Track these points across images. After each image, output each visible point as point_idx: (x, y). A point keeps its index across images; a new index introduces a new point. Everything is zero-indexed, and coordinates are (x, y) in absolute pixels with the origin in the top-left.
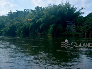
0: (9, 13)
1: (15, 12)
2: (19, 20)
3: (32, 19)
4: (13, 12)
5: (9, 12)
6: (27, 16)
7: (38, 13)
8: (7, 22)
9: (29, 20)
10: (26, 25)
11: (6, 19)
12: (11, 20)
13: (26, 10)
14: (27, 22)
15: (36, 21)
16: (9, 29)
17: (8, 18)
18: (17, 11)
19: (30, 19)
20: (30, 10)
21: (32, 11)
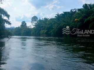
0: (56, 16)
1: (62, 14)
2: (66, 21)
3: (80, 18)
4: (60, 14)
5: (56, 14)
6: (74, 16)
7: (86, 11)
8: (55, 24)
9: (76, 20)
10: (74, 25)
11: (54, 21)
12: (58, 21)
13: (72, 10)
14: (74, 22)
15: (84, 20)
16: (56, 30)
17: (56, 20)
18: (64, 12)
19: (77, 18)
20: (77, 9)
21: (79, 10)
